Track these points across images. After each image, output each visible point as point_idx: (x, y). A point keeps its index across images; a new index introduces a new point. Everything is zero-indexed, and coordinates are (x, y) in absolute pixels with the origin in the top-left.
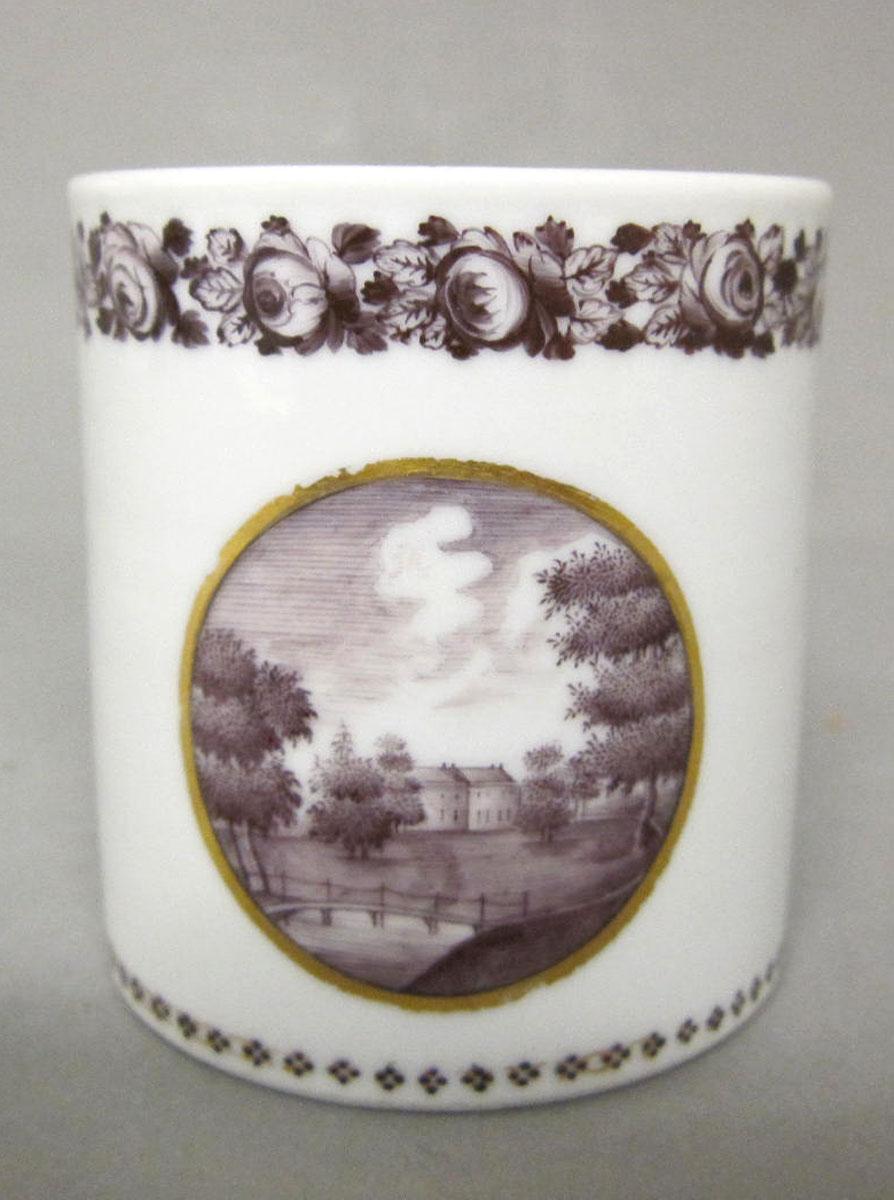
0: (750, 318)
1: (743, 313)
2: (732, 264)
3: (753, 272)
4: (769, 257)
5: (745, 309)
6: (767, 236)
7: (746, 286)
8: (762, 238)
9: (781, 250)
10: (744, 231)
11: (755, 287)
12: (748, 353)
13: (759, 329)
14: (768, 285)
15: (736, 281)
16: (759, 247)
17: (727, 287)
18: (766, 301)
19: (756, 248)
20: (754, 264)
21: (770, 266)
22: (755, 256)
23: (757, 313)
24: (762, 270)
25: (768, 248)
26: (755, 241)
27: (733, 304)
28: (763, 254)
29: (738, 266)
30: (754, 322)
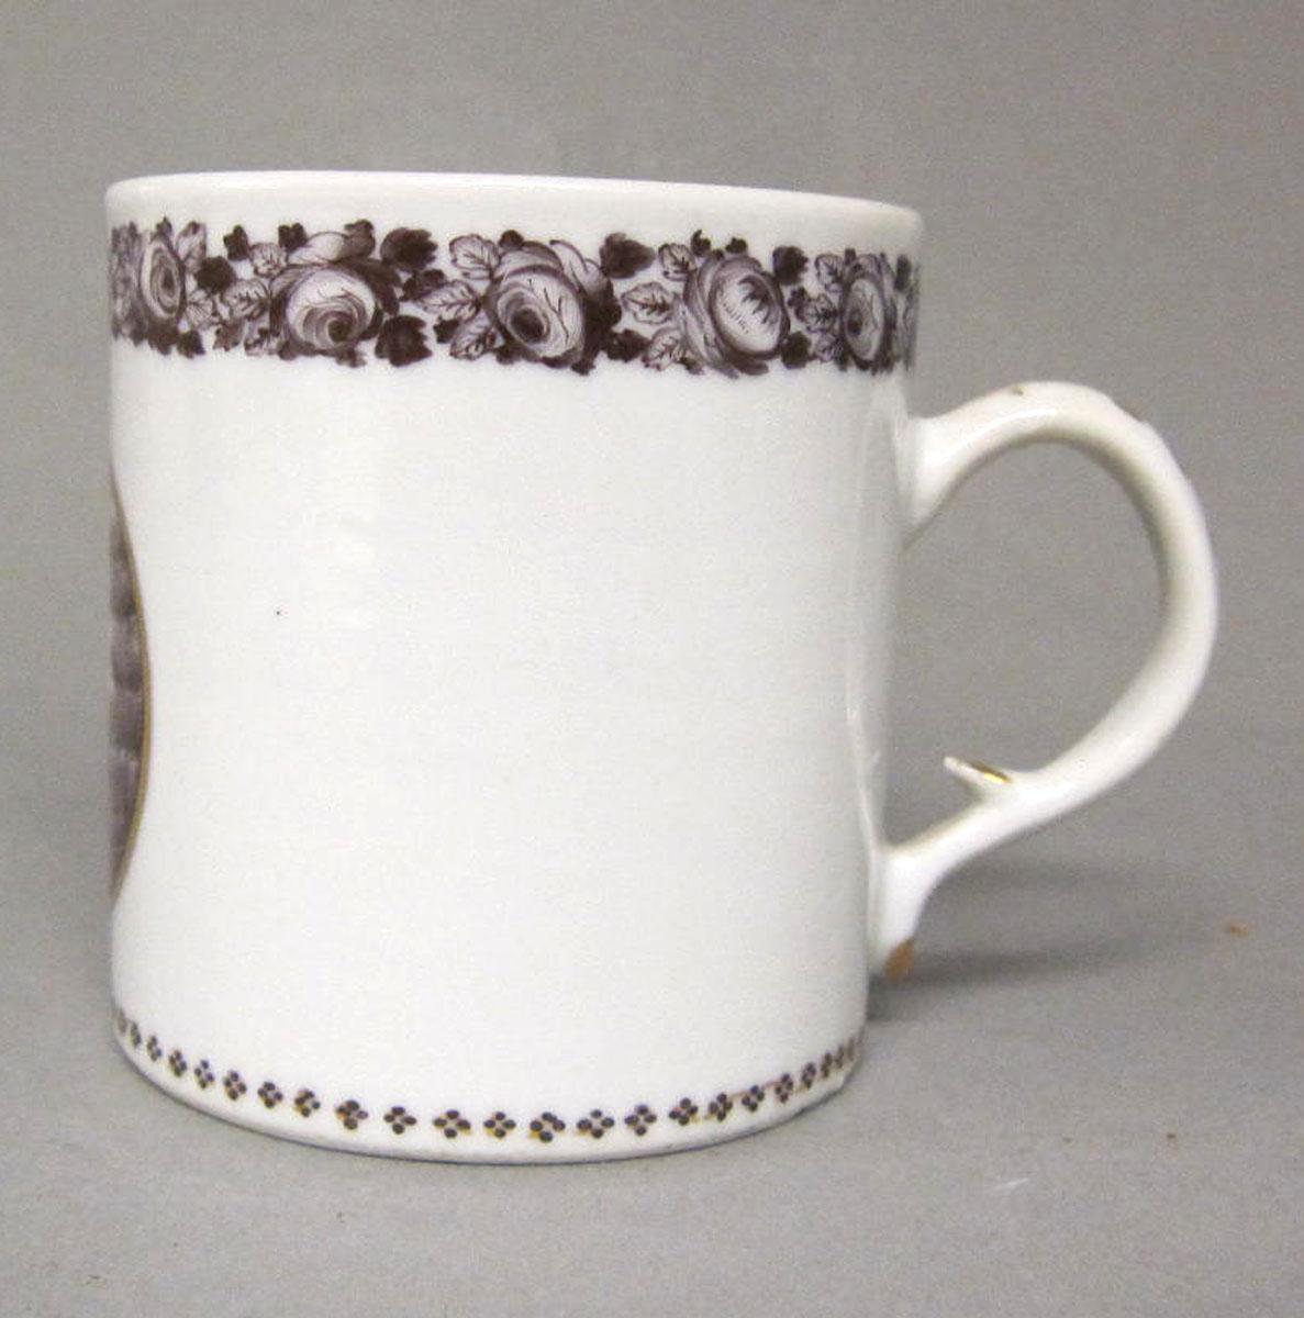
0: (174, 315)
1: (168, 310)
2: (156, 262)
3: (174, 270)
4: (189, 255)
5: (170, 305)
6: (185, 234)
7: (168, 284)
8: (179, 237)
9: (204, 247)
10: (164, 229)
11: (176, 284)
12: (174, 349)
13: (184, 327)
14: (191, 284)
15: (161, 277)
16: (177, 243)
17: (155, 285)
18: (189, 299)
19: (175, 248)
20: (173, 261)
21: (191, 263)
22: (175, 254)
23: (181, 310)
24: (182, 269)
25: (187, 247)
26: (174, 239)
27: (159, 300)
28: (182, 253)
29: (161, 264)
30: (178, 319)
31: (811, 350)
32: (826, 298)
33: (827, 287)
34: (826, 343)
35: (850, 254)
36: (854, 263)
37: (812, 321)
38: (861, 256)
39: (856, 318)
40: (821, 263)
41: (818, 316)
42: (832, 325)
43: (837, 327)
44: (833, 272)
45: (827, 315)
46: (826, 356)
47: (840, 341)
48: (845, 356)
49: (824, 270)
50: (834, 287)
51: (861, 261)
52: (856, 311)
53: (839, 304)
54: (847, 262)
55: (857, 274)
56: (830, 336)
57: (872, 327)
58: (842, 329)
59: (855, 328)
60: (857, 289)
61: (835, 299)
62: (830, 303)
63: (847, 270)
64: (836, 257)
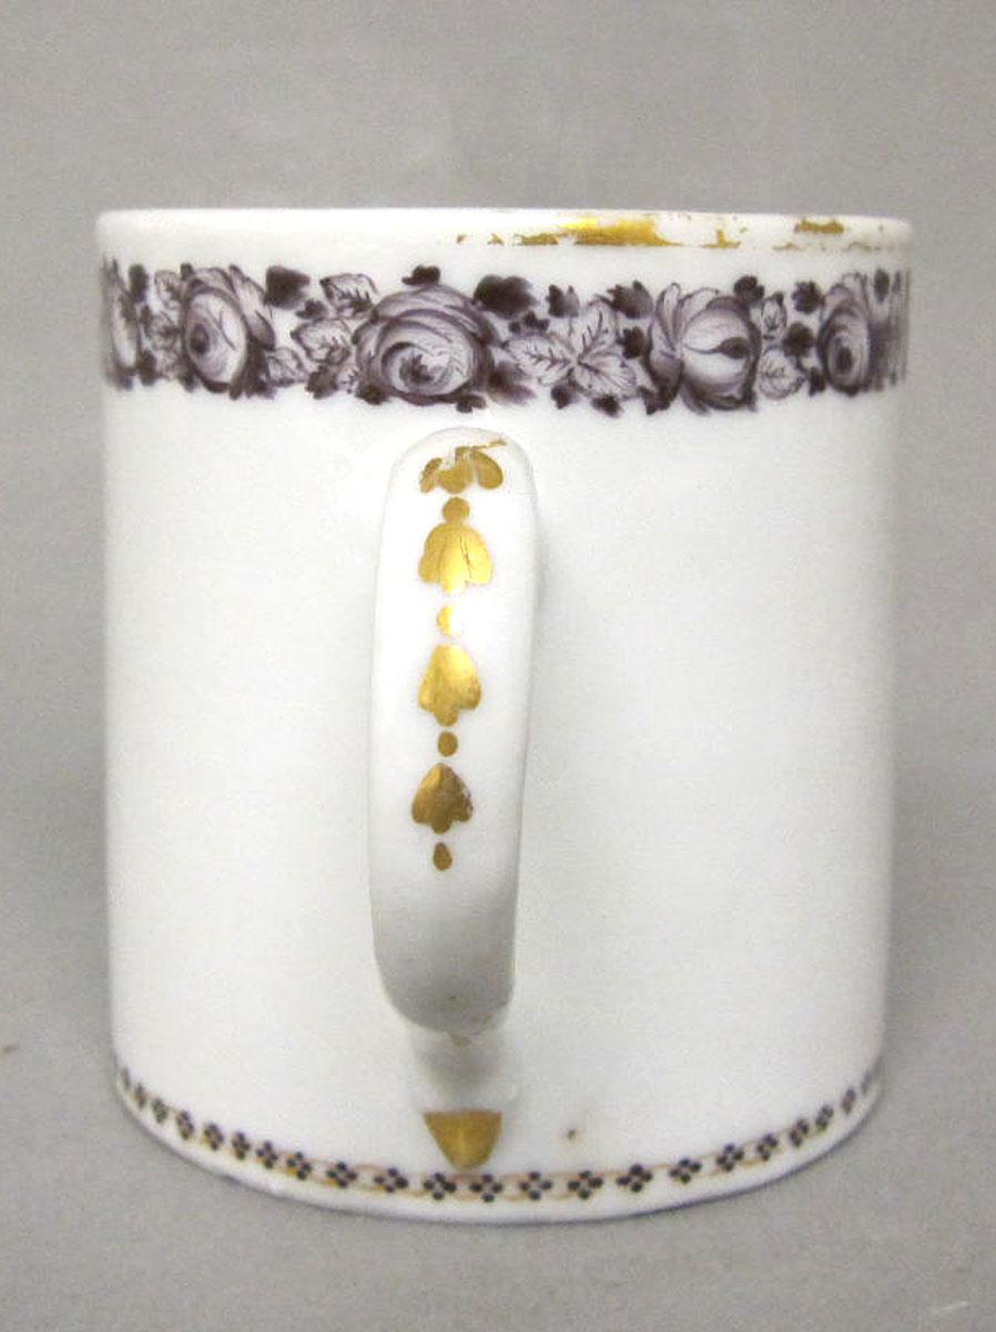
31: (158, 367)
32: (166, 315)
33: (166, 304)
34: (169, 361)
35: (187, 269)
36: (191, 278)
37: (156, 337)
38: (201, 270)
39: (201, 337)
40: (159, 280)
41: (161, 334)
42: (174, 342)
43: (178, 345)
44: (170, 288)
45: (168, 333)
46: (171, 375)
47: (184, 359)
48: (193, 376)
49: (163, 287)
50: (174, 304)
51: (200, 276)
52: (199, 328)
53: (179, 322)
54: (184, 278)
55: (197, 289)
56: (173, 356)
57: (223, 346)
58: (184, 347)
59: (201, 347)
60: (198, 305)
61: (174, 316)
62: (169, 319)
63: (185, 285)
64: (171, 273)
